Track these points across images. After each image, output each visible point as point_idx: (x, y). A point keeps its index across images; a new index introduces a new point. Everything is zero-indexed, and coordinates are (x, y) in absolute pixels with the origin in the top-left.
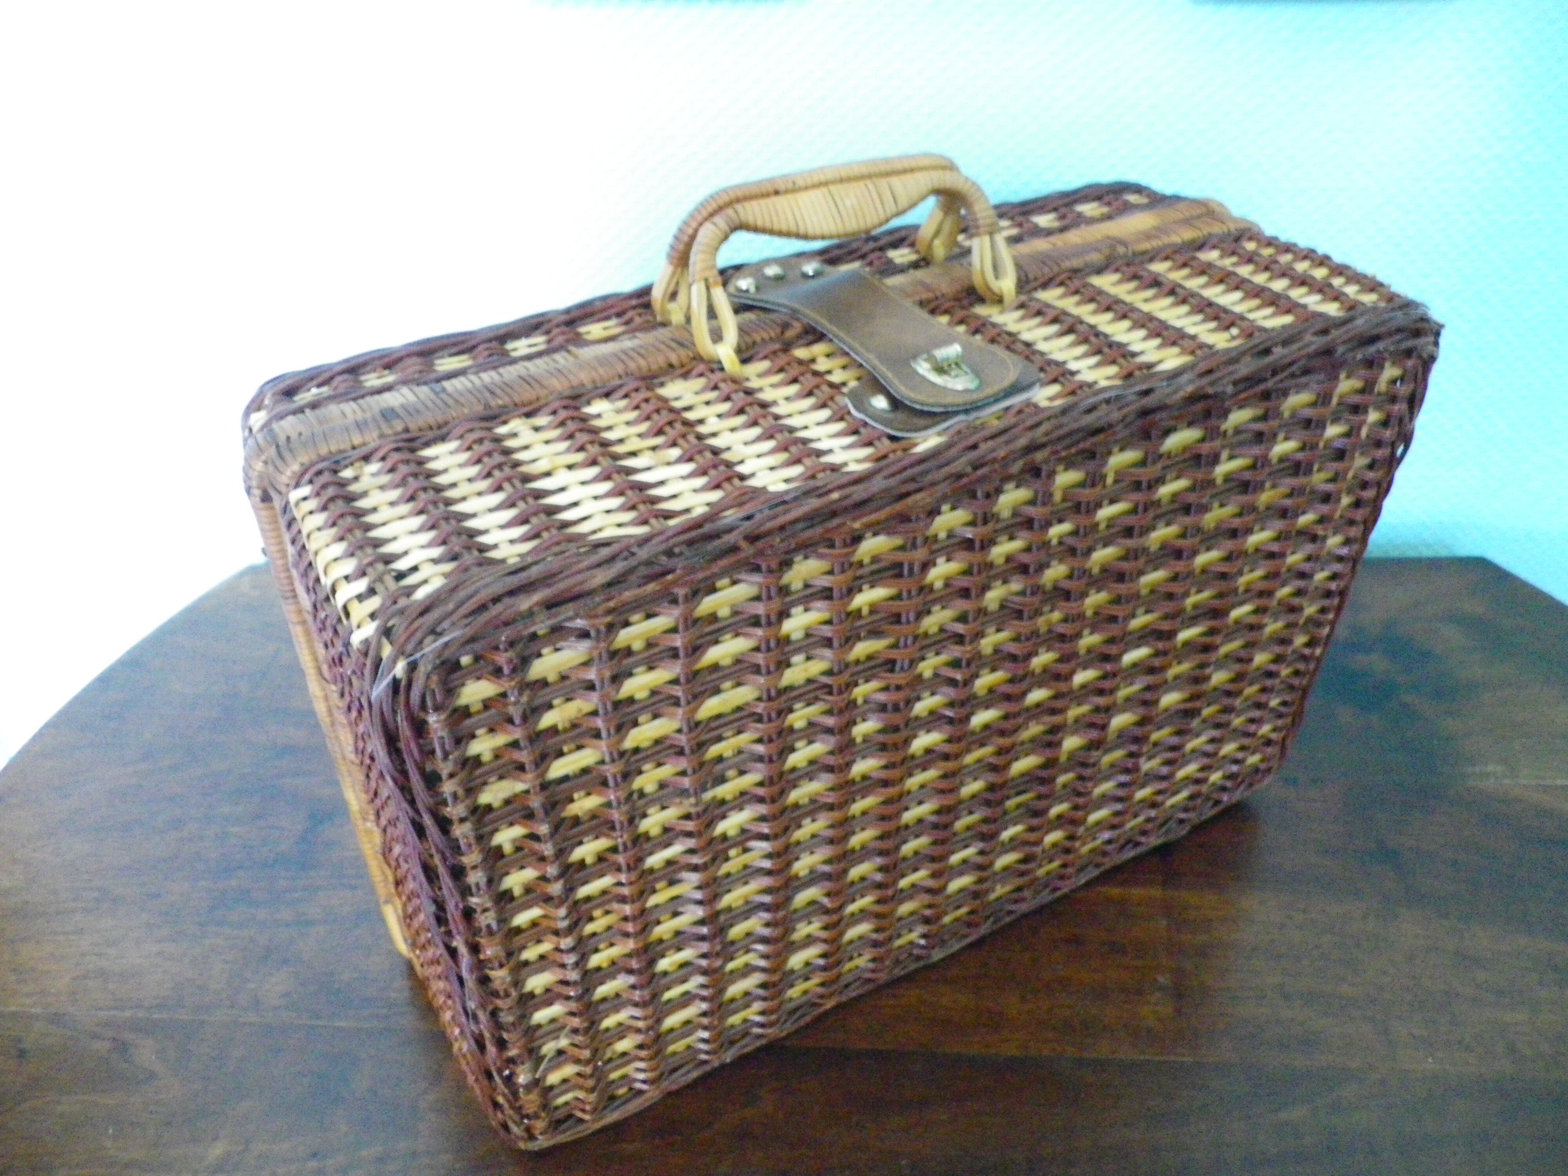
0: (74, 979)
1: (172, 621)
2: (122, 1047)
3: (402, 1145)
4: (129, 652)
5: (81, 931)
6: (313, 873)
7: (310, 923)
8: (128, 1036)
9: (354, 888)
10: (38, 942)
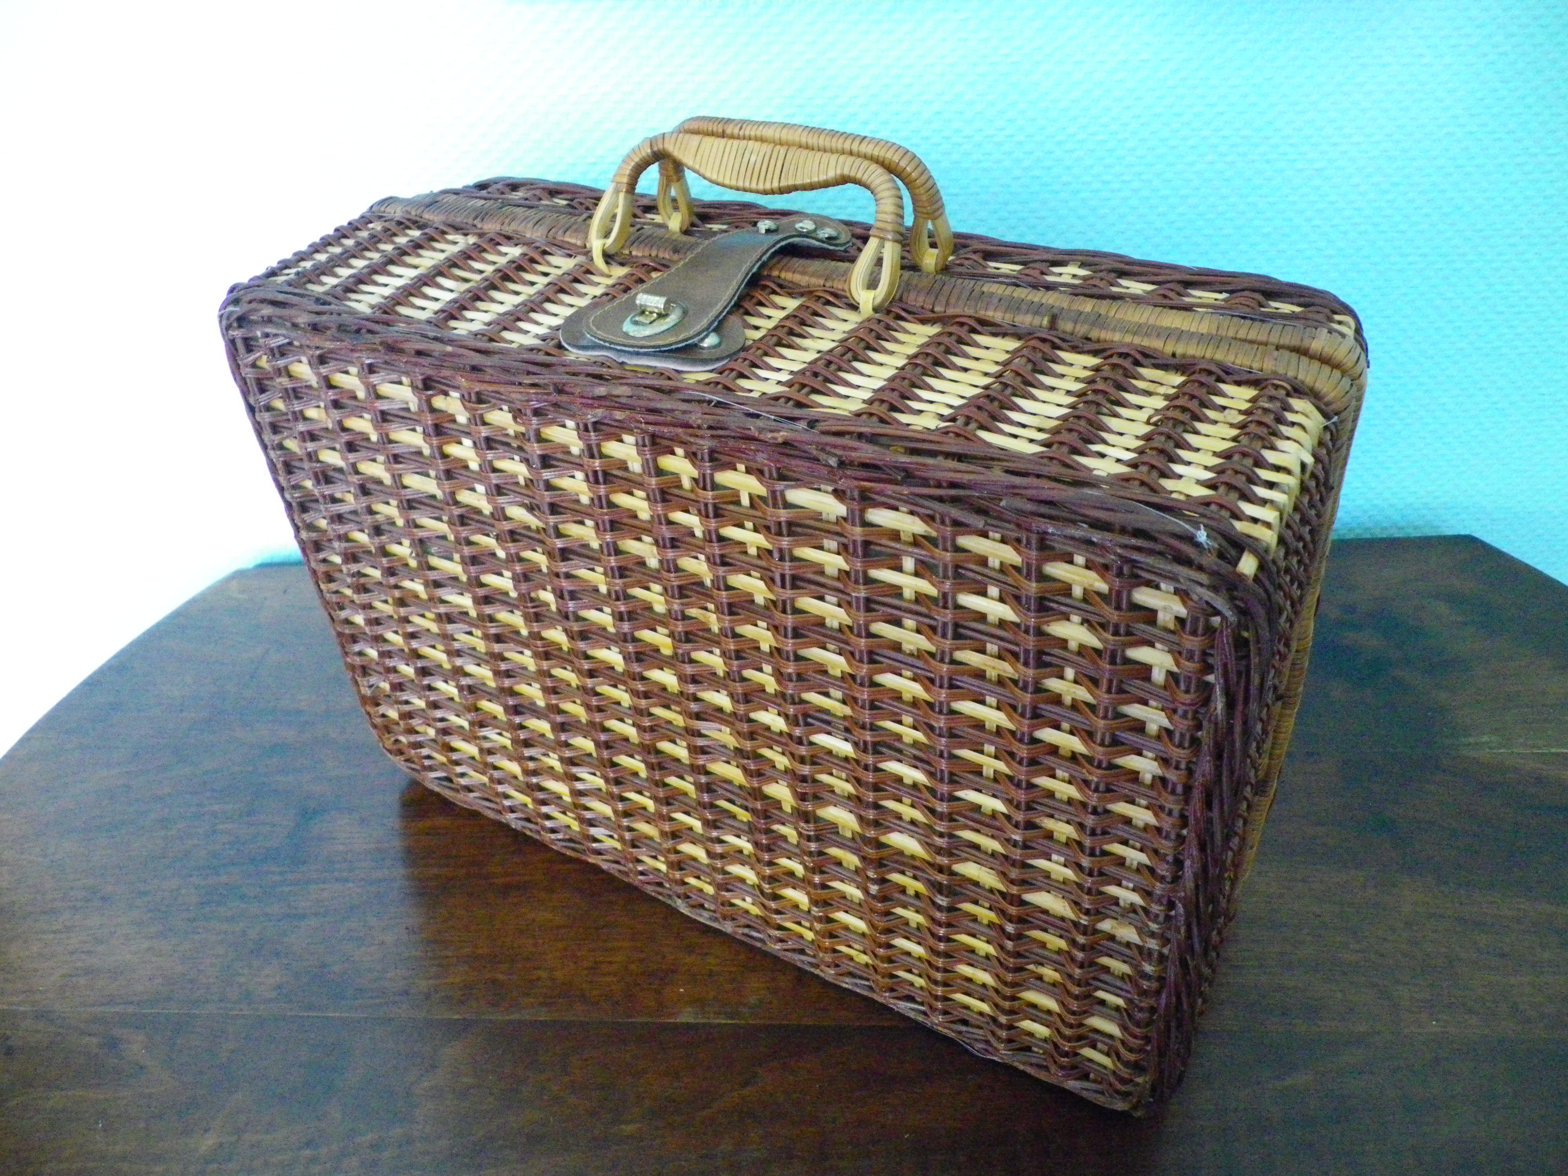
0: (63, 976)
1: (158, 626)
2: (112, 1044)
3: (397, 1131)
4: (116, 657)
5: (68, 929)
6: (303, 868)
7: (303, 917)
8: (117, 1032)
9: (346, 880)
10: (25, 942)
